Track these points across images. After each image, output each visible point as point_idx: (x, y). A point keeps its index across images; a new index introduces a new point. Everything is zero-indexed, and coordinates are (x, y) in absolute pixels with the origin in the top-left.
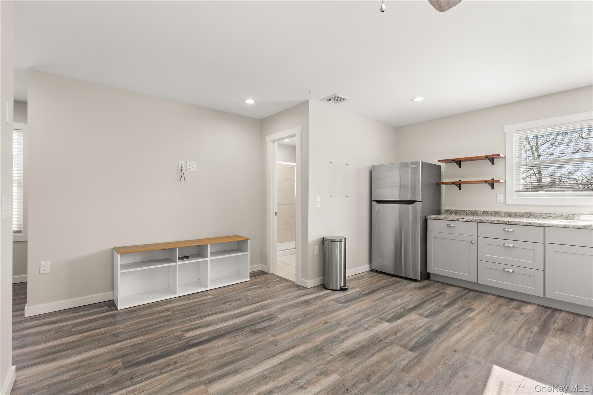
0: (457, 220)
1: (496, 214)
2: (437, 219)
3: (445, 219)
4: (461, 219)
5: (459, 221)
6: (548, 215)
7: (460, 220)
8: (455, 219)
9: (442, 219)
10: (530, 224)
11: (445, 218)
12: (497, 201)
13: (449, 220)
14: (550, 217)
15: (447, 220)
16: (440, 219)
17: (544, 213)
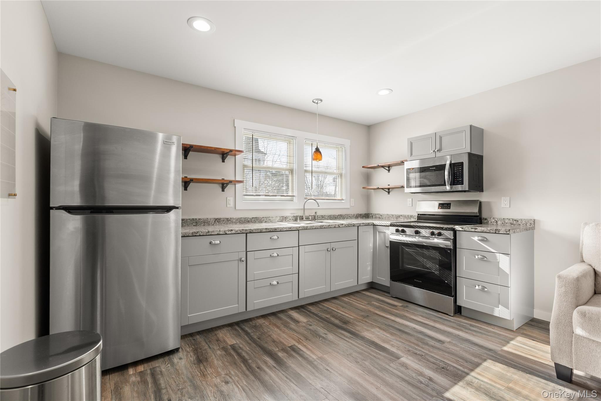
0: (224, 233)
1: (228, 221)
2: (196, 236)
3: (208, 234)
4: (229, 231)
5: (226, 234)
6: (268, 219)
7: (228, 233)
8: (221, 233)
9: (204, 235)
10: (290, 230)
11: (209, 232)
12: (228, 206)
13: (214, 234)
14: (269, 221)
15: (211, 235)
16: (200, 235)
17: (266, 217)
